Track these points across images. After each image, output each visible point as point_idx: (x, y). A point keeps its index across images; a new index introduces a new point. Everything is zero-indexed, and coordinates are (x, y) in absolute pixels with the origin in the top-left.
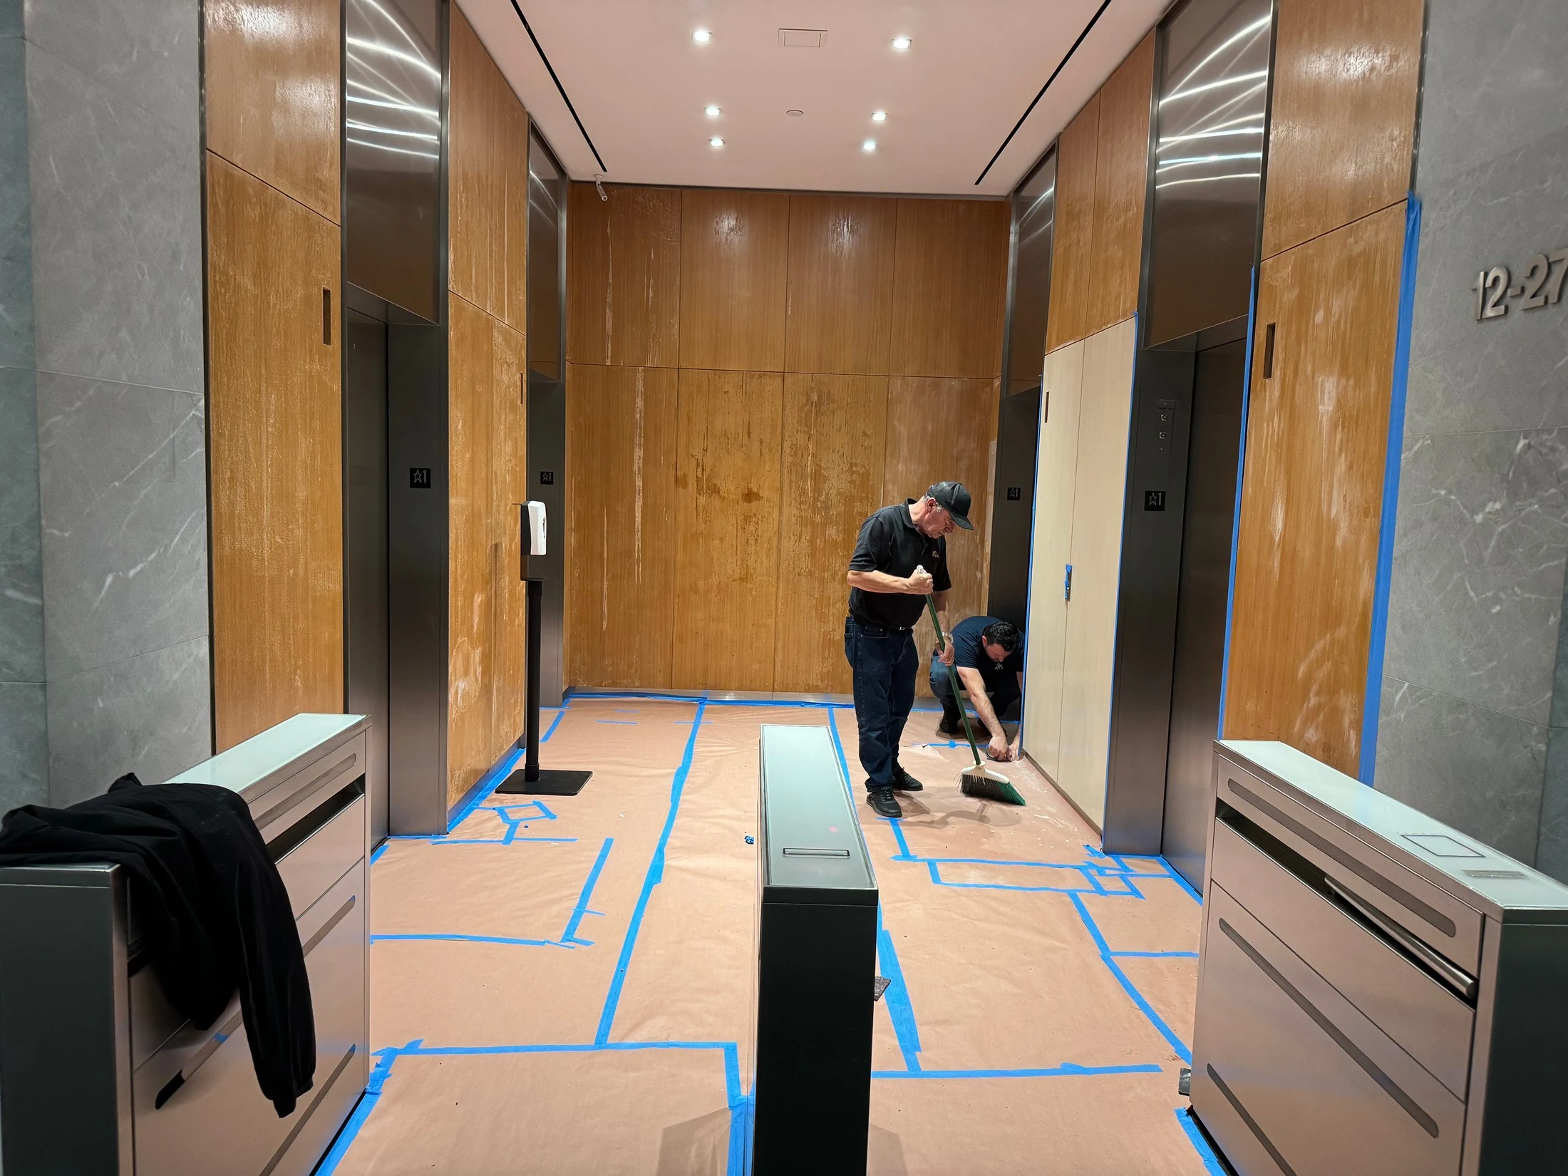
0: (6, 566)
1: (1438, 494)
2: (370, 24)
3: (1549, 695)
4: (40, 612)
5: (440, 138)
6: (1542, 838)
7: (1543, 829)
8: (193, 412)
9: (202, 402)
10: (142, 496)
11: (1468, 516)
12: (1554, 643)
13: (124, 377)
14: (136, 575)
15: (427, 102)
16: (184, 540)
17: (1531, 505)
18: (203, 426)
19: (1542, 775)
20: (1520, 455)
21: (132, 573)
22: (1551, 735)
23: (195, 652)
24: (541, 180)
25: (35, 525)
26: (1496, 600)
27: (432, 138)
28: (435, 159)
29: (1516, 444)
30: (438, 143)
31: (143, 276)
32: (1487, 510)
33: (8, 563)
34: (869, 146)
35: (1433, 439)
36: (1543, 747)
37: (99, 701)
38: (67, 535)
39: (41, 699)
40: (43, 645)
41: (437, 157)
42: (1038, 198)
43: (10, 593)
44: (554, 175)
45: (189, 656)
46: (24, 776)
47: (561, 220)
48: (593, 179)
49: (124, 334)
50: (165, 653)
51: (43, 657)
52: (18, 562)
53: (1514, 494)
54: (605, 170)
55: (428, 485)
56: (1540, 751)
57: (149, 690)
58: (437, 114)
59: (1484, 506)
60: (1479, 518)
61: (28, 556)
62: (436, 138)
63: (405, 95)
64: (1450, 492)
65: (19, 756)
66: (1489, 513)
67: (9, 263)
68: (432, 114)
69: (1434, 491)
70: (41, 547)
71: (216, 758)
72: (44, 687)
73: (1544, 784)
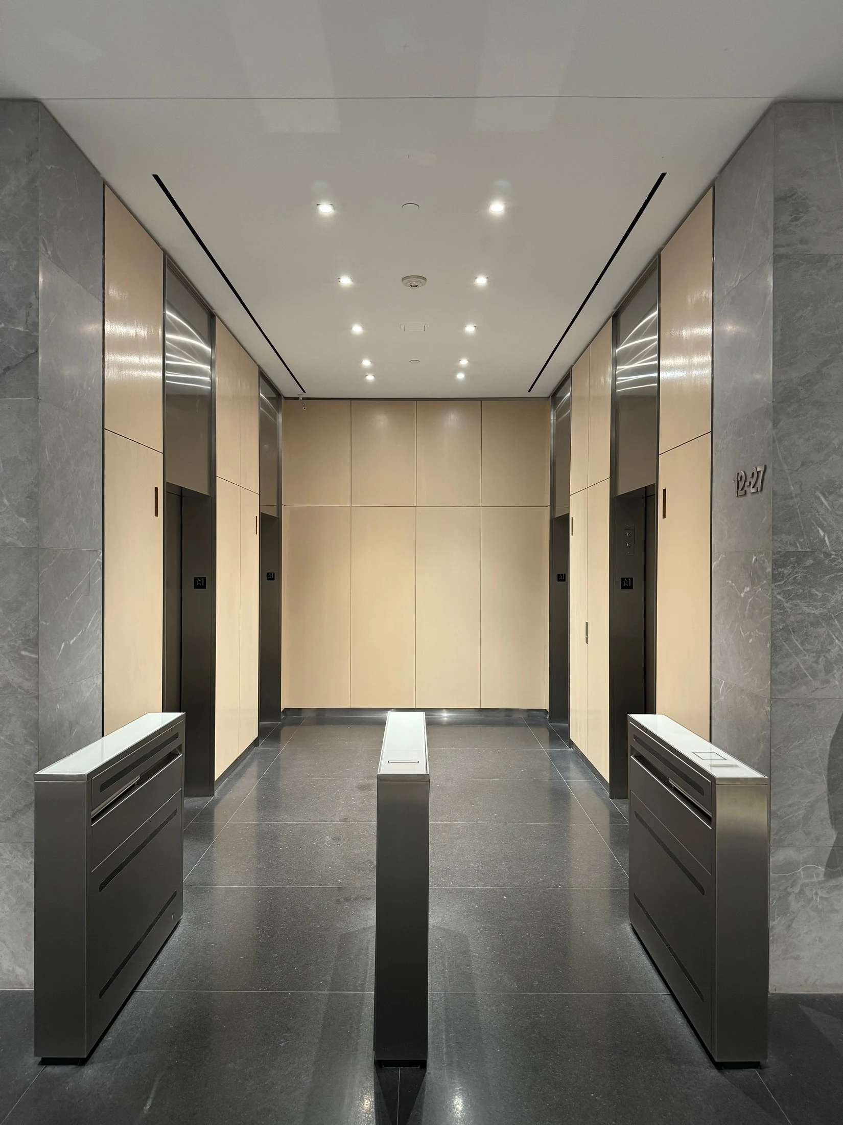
0: (22, 640)
1: (728, 583)
2: (177, 329)
3: (770, 682)
4: (37, 661)
5: (211, 379)
6: (772, 755)
7: (773, 750)
8: (98, 560)
9: (102, 554)
10: (76, 604)
11: (739, 593)
12: (770, 656)
13: (71, 546)
14: (73, 643)
15: (204, 362)
16: (93, 625)
17: (758, 589)
18: (102, 566)
19: (769, 722)
20: (754, 564)
21: (72, 642)
22: (772, 703)
23: (96, 682)
24: (267, 398)
25: (36, 620)
26: (750, 636)
27: (208, 379)
28: (209, 389)
29: (752, 558)
30: (210, 381)
31: (79, 496)
32: (745, 591)
33: (23, 638)
34: (461, 376)
35: (725, 554)
36: (769, 709)
37: (58, 705)
38: (48, 624)
39: (36, 704)
40: (38, 677)
41: (210, 388)
42: (564, 397)
43: (23, 653)
44: (274, 395)
45: (94, 684)
46: (27, 741)
47: (279, 418)
48: (298, 396)
49: (71, 526)
50: (84, 682)
51: (38, 683)
52: (27, 638)
53: (753, 584)
54: (304, 392)
55: (204, 587)
56: (768, 711)
57: (77, 701)
58: (209, 367)
59: (744, 589)
60: (742, 595)
61: (32, 635)
62: (209, 379)
63: (191, 357)
64: (732, 582)
65: (24, 731)
66: (746, 592)
67: (28, 499)
68: (207, 368)
69: (727, 581)
70: (38, 630)
71: (104, 738)
72: (37, 697)
73: (771, 727)
